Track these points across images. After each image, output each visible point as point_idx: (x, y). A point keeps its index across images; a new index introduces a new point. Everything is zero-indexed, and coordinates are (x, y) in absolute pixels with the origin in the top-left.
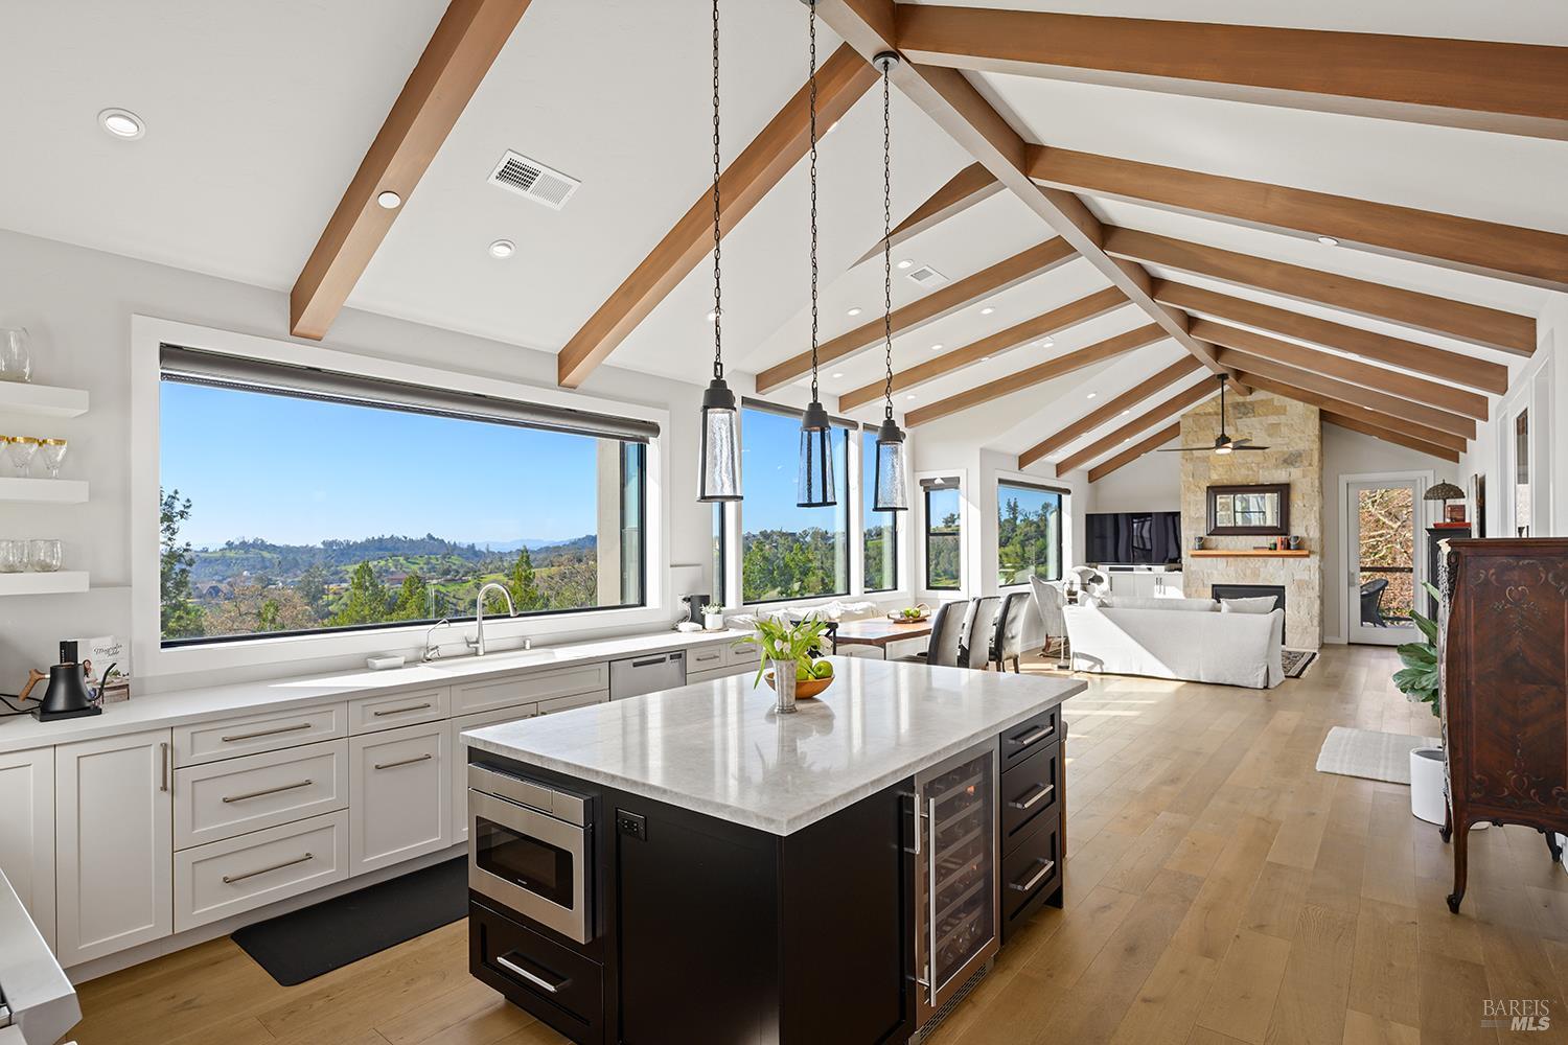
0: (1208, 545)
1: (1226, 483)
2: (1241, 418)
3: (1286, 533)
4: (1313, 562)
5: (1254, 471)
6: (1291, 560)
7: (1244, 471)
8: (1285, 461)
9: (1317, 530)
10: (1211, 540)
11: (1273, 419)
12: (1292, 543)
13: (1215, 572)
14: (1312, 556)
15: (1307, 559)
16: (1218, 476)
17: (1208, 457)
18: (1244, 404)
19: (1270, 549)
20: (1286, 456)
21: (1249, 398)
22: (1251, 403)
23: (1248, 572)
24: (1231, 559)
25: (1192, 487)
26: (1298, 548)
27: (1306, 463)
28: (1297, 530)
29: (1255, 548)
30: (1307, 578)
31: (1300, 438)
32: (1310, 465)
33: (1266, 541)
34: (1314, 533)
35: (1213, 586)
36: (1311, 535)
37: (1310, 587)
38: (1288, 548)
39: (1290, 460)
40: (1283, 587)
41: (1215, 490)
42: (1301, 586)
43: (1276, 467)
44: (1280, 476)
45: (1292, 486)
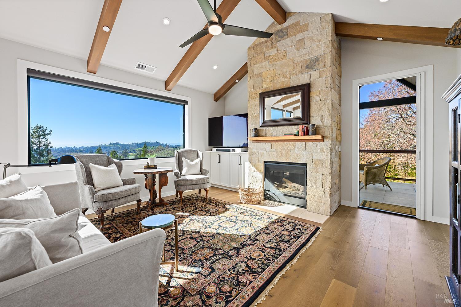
0: (261, 133)
1: (271, 89)
2: (280, 41)
3: (308, 123)
4: (327, 145)
5: (287, 78)
6: (311, 143)
7: (281, 79)
8: (307, 67)
9: (330, 119)
10: (263, 130)
11: (299, 36)
12: (311, 130)
13: (265, 152)
14: (325, 140)
15: (322, 143)
16: (266, 86)
17: (261, 73)
18: (281, 30)
19: (296, 135)
20: (308, 63)
21: (285, 25)
22: (286, 28)
23: (284, 152)
24: (273, 143)
25: (254, 95)
26: (315, 133)
27: (322, 65)
28: (315, 120)
29: (285, 135)
30: (323, 159)
31: (318, 46)
32: (325, 66)
33: (293, 129)
34: (327, 122)
35: (265, 162)
36: (325, 123)
37: (324, 165)
38: (307, 134)
39: (310, 65)
40: (306, 165)
41: (264, 96)
42: (318, 164)
43: (302, 72)
44: (303, 79)
45: (312, 86)
